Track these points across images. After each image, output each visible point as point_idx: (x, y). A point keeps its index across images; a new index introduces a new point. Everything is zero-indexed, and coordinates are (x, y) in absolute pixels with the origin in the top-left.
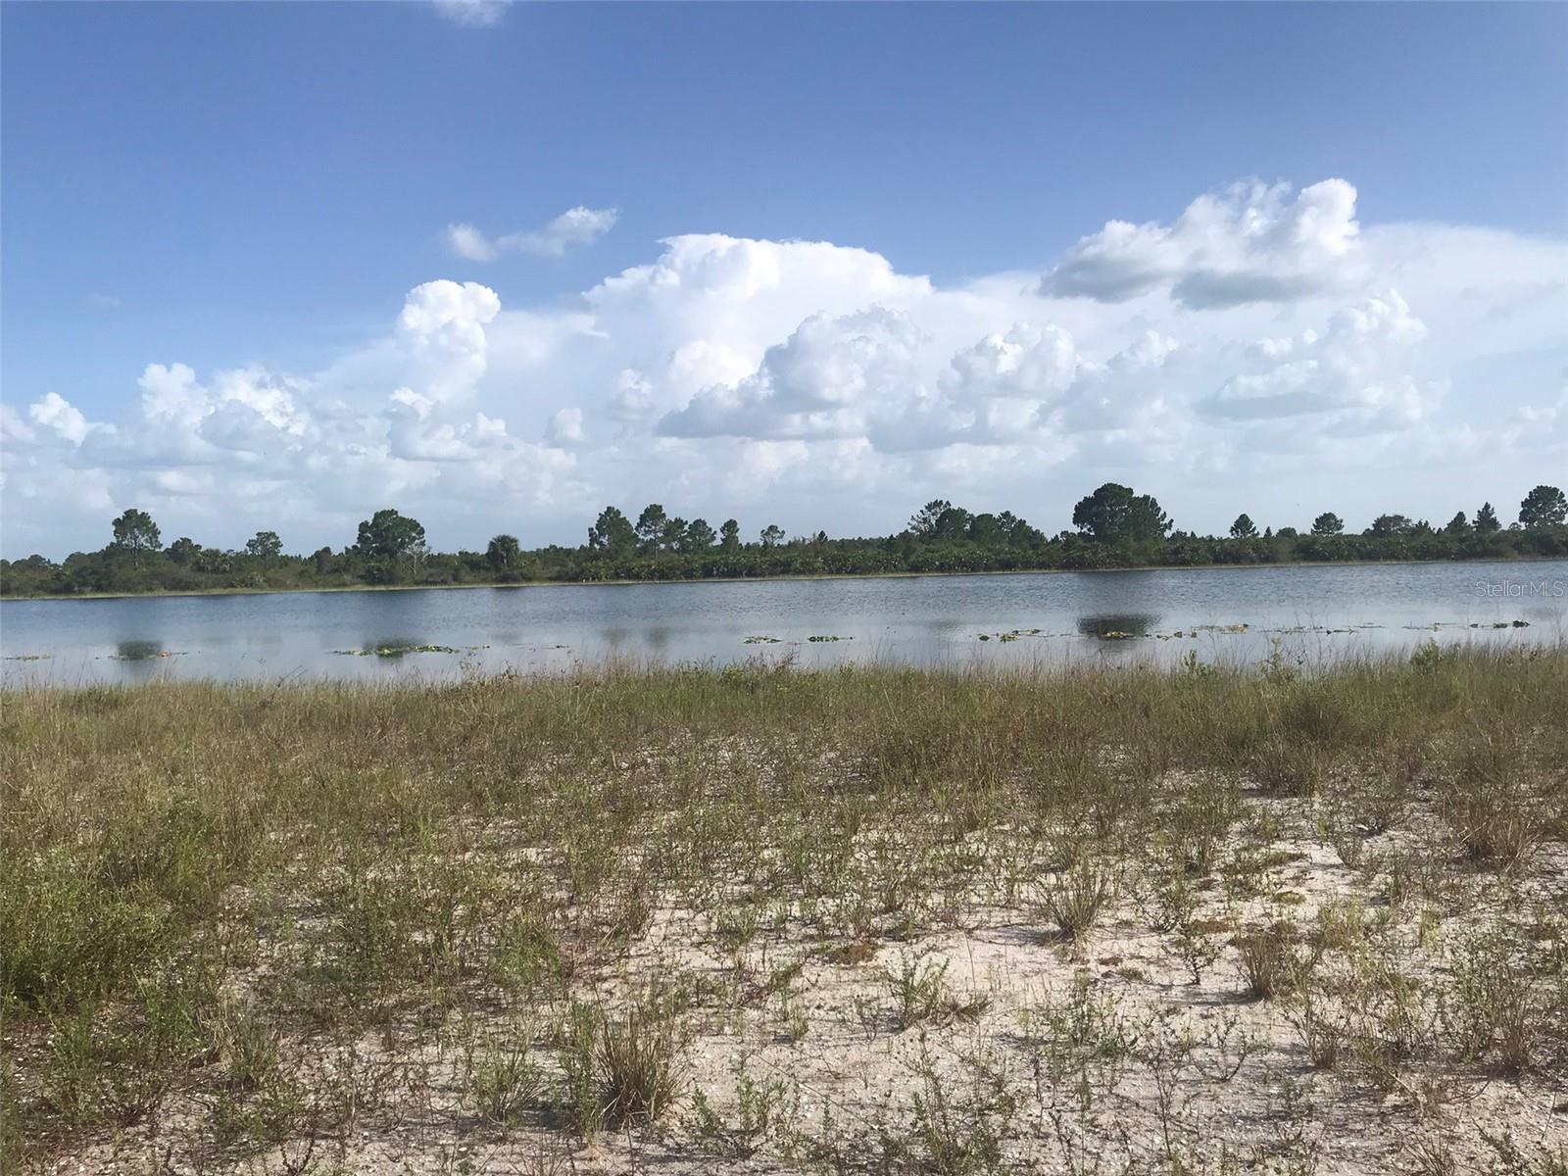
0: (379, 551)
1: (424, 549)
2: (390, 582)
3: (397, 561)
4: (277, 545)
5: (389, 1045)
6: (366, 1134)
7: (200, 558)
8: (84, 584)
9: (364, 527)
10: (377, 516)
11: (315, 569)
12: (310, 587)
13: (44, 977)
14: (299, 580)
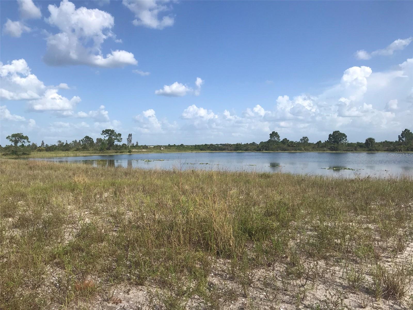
0: (334, 142)
1: (347, 141)
2: (337, 150)
3: (339, 145)
4: (308, 140)
5: (327, 264)
6: (320, 282)
7: (289, 143)
8: (263, 149)
9: (330, 135)
10: (334, 132)
11: (317, 146)
12: (315, 151)
13: (253, 232)
14: (313, 149)
